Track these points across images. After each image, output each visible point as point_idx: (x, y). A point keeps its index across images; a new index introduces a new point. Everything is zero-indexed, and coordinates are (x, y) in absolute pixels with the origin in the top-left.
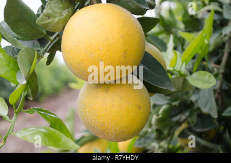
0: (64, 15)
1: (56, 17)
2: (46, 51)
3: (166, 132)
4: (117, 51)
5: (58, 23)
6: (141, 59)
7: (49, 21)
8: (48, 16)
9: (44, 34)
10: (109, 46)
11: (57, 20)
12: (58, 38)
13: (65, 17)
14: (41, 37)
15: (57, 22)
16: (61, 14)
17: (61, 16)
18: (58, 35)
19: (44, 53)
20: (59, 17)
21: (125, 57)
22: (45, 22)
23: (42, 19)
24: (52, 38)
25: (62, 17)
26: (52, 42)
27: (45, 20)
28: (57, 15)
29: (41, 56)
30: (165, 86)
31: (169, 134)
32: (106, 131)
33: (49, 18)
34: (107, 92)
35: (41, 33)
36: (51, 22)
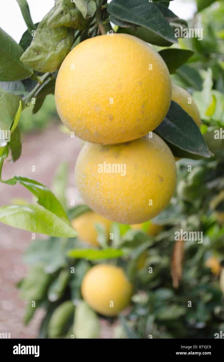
0: (60, 49)
1: (48, 52)
2: (33, 96)
3: (197, 203)
4: (132, 104)
5: (50, 61)
6: (166, 113)
7: (38, 58)
8: (38, 51)
9: (30, 73)
10: (122, 97)
11: (49, 56)
12: (49, 79)
13: (61, 52)
14: (27, 78)
15: (50, 59)
16: (55, 48)
17: (55, 50)
18: (50, 75)
19: (30, 100)
20: (52, 53)
21: (143, 112)
22: (33, 60)
23: (29, 56)
24: (41, 79)
25: (57, 52)
26: (41, 84)
27: (34, 56)
28: (50, 48)
29: (26, 105)
30: (198, 151)
31: (201, 207)
32: (114, 211)
33: (38, 54)
34: (117, 157)
35: (27, 71)
36: (41, 59)
